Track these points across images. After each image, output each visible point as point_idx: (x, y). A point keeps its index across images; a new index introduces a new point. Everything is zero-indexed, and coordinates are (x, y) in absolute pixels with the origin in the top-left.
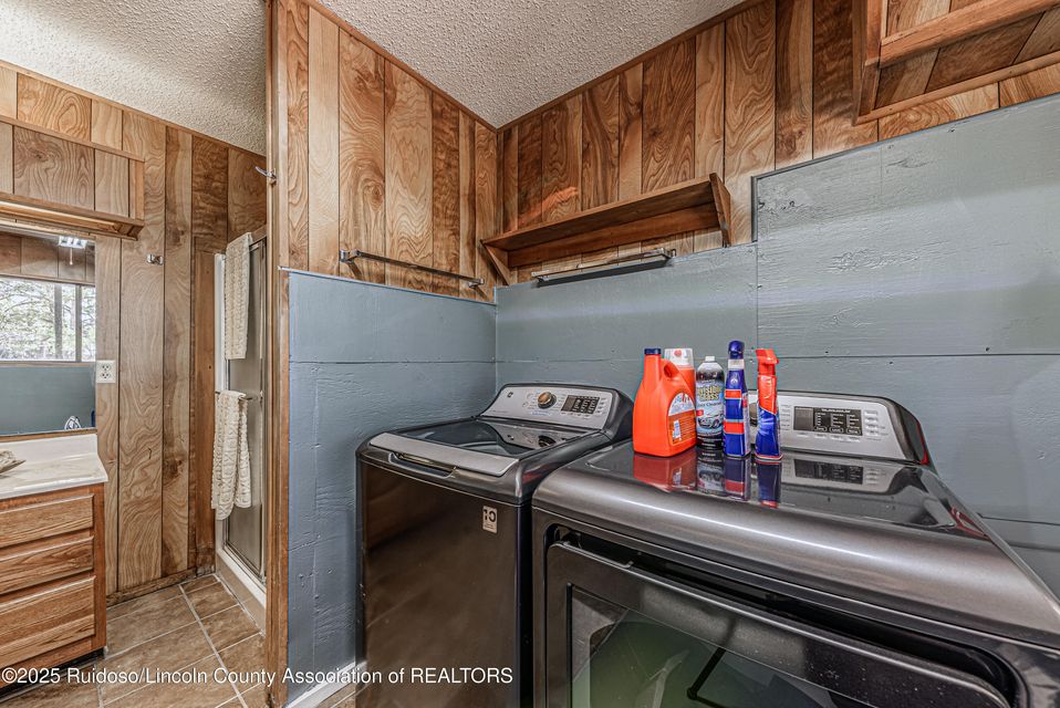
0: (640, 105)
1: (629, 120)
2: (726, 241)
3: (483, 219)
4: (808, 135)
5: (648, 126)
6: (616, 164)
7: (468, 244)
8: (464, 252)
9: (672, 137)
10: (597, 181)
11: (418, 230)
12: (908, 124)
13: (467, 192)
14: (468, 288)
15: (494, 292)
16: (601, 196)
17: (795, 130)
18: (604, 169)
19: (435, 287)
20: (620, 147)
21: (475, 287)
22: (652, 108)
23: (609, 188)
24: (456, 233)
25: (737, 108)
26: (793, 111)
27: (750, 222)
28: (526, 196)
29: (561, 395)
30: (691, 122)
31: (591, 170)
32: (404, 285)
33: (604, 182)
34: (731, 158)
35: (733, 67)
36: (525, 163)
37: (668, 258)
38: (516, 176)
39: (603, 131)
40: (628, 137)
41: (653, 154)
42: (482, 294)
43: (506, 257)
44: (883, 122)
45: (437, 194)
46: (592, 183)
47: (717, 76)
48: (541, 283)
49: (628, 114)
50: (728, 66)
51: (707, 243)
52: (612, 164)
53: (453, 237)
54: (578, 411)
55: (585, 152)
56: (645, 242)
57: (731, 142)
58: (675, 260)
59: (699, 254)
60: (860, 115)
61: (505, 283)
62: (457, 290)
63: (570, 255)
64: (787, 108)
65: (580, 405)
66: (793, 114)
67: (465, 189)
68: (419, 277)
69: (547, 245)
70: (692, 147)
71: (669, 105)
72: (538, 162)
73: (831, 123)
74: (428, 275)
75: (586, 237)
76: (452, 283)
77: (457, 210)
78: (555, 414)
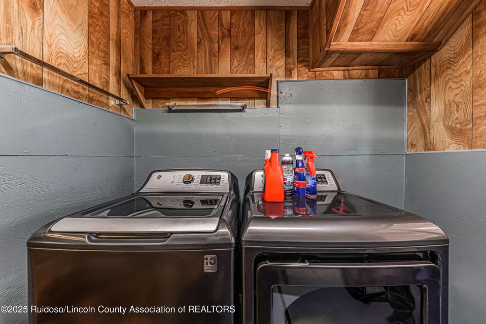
0: (229, 31)
1: (224, 36)
2: (268, 105)
3: (125, 61)
4: (296, 69)
5: (233, 43)
6: (217, 56)
7: (116, 74)
8: (112, 80)
9: (245, 52)
10: (206, 62)
11: (76, 51)
12: (323, 76)
13: (115, 38)
14: (115, 105)
15: (133, 111)
16: (209, 70)
17: (292, 67)
18: (210, 56)
19: (90, 100)
20: (219, 48)
21: (121, 105)
22: (235, 35)
23: (213, 67)
24: (107, 64)
25: (271, 50)
26: (291, 59)
27: (276, 99)
28: (158, 55)
29: (197, 175)
30: (253, 48)
31: (203, 54)
32: (62, 93)
33: (210, 62)
34: (270, 70)
35: (270, 31)
36: (158, 36)
37: (244, 108)
38: (150, 41)
39: (209, 36)
40: (223, 44)
41: (236, 57)
42: (125, 111)
43: (144, 90)
44: (317, 73)
45: (92, 30)
46: (203, 61)
47: (263, 32)
48: (170, 110)
49: (223, 33)
50: (268, 30)
51: (260, 104)
52: (215, 55)
53: (104, 66)
54: (211, 183)
55: (199, 43)
56: (232, 98)
57: (270, 63)
58: (246, 110)
59: (256, 108)
60: (312, 68)
61: (142, 106)
62: (107, 105)
63: (190, 98)
64: (289, 57)
65: (210, 180)
66: (291, 60)
67: (113, 35)
68: (76, 89)
69: (175, 89)
70: (253, 60)
71: (243, 36)
72: (168, 39)
73: (303, 68)
74: (84, 89)
75: (200, 90)
76: (103, 99)
77: (108, 48)
78: (196, 186)
